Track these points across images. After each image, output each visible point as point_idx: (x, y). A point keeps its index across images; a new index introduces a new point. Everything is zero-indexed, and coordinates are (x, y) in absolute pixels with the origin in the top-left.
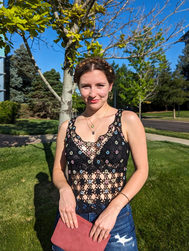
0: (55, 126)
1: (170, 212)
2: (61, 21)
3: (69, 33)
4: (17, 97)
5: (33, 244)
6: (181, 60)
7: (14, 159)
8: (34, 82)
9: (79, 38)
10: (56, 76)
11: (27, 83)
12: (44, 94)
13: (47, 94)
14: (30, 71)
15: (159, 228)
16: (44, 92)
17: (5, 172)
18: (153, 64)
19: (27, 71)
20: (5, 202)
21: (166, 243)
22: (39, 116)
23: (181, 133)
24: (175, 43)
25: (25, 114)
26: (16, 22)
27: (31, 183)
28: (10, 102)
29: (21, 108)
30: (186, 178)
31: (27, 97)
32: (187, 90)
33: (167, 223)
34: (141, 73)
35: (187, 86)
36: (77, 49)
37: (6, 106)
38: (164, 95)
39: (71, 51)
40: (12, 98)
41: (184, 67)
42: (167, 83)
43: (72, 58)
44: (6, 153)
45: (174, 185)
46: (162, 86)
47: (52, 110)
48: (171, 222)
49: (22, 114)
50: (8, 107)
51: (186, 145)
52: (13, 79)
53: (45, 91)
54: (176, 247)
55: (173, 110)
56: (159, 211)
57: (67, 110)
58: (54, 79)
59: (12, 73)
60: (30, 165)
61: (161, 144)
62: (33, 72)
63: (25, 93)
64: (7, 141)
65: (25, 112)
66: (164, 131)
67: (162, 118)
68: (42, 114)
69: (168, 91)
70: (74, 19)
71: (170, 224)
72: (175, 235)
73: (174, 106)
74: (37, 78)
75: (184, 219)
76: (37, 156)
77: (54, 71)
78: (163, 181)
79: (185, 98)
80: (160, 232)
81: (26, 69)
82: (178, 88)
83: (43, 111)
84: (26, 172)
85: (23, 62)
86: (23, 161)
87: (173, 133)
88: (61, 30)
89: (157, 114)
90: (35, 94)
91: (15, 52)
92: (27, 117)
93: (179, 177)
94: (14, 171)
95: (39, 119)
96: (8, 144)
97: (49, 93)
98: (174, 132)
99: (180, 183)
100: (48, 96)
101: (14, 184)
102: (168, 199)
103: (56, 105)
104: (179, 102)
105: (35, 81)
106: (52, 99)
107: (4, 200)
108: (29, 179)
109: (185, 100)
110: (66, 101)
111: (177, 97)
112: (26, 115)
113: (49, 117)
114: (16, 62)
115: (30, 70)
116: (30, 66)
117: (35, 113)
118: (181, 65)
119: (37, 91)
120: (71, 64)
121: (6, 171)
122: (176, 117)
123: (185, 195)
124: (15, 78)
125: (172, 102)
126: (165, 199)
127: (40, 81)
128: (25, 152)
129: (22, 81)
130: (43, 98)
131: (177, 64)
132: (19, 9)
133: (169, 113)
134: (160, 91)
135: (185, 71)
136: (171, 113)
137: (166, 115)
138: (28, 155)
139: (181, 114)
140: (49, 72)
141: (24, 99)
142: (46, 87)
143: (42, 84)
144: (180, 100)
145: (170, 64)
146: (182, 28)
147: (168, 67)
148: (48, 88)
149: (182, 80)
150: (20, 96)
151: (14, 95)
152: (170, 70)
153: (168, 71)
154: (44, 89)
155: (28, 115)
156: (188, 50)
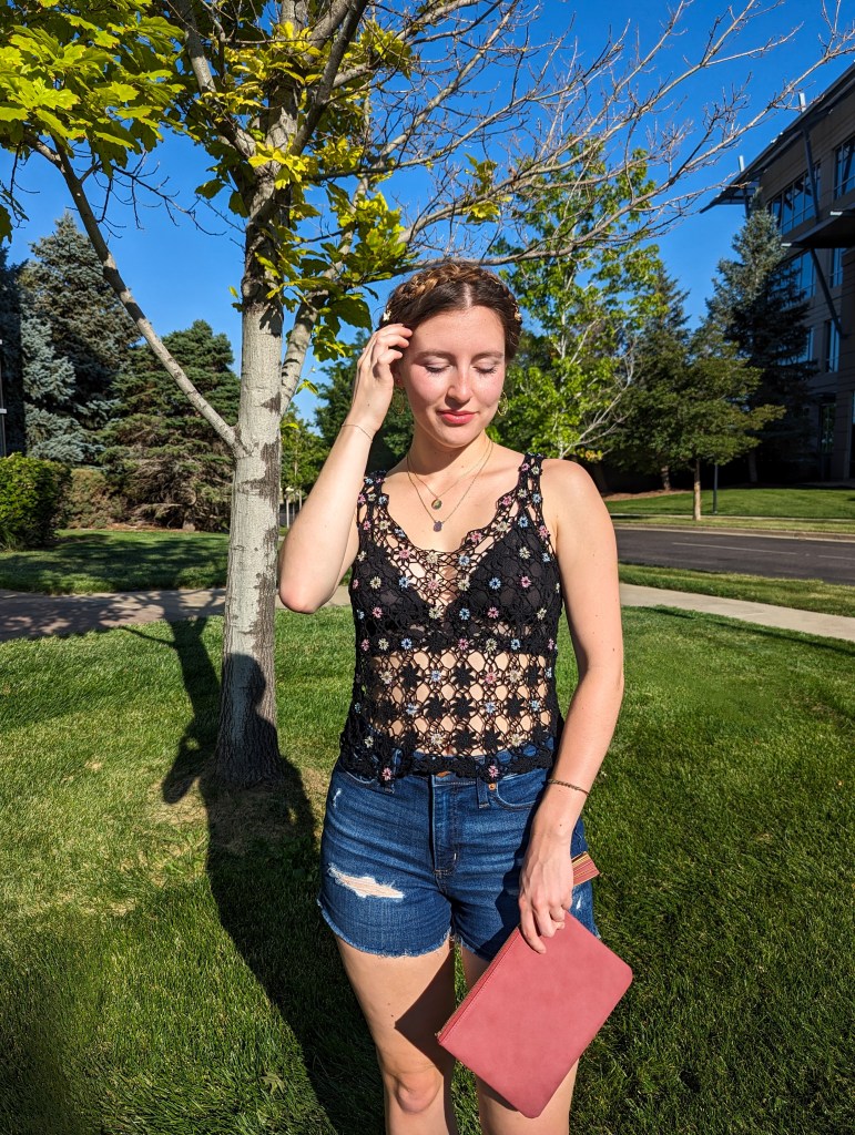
0: (217, 554)
1: (676, 870)
2: (221, 99)
3: (259, 150)
4: (53, 439)
5: (142, 1001)
6: (729, 279)
7: (53, 684)
8: (122, 376)
9: (301, 172)
10: (213, 353)
11: (93, 380)
12: (168, 426)
13: (180, 428)
14: (106, 333)
15: (630, 932)
16: (168, 421)
17: (18, 734)
18: (610, 297)
19: (92, 334)
20: (22, 849)
21: (659, 986)
22: (148, 516)
23: (723, 576)
24: (702, 211)
25: (94, 509)
26: (30, 105)
27: (127, 775)
28: (24, 461)
29: (75, 486)
30: (737, 744)
31: (95, 442)
32: (748, 402)
33: (663, 912)
34: (564, 333)
35: (749, 386)
36: (297, 223)
37: (10, 478)
38: (659, 425)
39: (269, 229)
40: (33, 443)
41: (739, 307)
42: (671, 377)
43: (276, 260)
44: (20, 664)
45: (691, 772)
46: (649, 390)
47: (203, 494)
48: (680, 909)
49: (81, 513)
50: (20, 481)
51: (743, 623)
52: (35, 367)
53: (169, 415)
54: (697, 997)
55: (691, 488)
56: (630, 867)
57: (262, 481)
58: (208, 364)
59: (28, 338)
60: (120, 707)
61: (643, 620)
62: (116, 335)
63: (90, 424)
64: (24, 616)
65: (92, 501)
66: (657, 570)
67: (647, 518)
68: (161, 510)
69: (672, 411)
70: (279, 90)
71: (674, 915)
72: (693, 955)
73: (696, 471)
74: (134, 361)
75: (729, 894)
76: (145, 672)
77: (205, 332)
78: (648, 756)
79: (741, 438)
80: (636, 946)
81: (87, 322)
82: (715, 396)
83: (165, 496)
84: (103, 734)
85: (72, 292)
86: (90, 693)
87: (690, 576)
88: (226, 141)
89: (627, 502)
90: (128, 426)
91: (39, 252)
92: (100, 522)
93: (711, 742)
94: (55, 732)
95: (152, 529)
96: (28, 625)
97: (186, 422)
98: (696, 574)
99: (716, 761)
100: (184, 435)
101: (58, 778)
102: (666, 822)
103: (219, 471)
104: (718, 456)
105: (125, 371)
106: (200, 449)
107: (20, 841)
108: (118, 758)
109: (741, 445)
110: (256, 445)
111: (708, 432)
112: (94, 516)
113: (189, 521)
114: (44, 292)
115: (105, 327)
116: (103, 312)
117: (131, 504)
118: (730, 303)
119: (138, 416)
120: (272, 285)
121: (24, 730)
122: (702, 514)
123: (733, 807)
124: (42, 361)
125: (691, 456)
126: (655, 823)
127: (147, 374)
128: (95, 659)
129: (71, 376)
130: (165, 442)
131: (710, 299)
132: (44, 43)
133: (675, 498)
134: (640, 408)
135: (743, 328)
136: (683, 498)
137: (664, 507)
138: (110, 669)
139: (725, 501)
140: (183, 336)
141: (86, 447)
142: (174, 397)
143: (156, 386)
144: (723, 445)
145: (683, 298)
146: (735, 129)
147: (674, 310)
148: (182, 404)
149: (732, 364)
150: (66, 436)
151: (43, 431)
152: (683, 322)
153: (675, 326)
154: (166, 407)
155: (105, 513)
156: (756, 237)
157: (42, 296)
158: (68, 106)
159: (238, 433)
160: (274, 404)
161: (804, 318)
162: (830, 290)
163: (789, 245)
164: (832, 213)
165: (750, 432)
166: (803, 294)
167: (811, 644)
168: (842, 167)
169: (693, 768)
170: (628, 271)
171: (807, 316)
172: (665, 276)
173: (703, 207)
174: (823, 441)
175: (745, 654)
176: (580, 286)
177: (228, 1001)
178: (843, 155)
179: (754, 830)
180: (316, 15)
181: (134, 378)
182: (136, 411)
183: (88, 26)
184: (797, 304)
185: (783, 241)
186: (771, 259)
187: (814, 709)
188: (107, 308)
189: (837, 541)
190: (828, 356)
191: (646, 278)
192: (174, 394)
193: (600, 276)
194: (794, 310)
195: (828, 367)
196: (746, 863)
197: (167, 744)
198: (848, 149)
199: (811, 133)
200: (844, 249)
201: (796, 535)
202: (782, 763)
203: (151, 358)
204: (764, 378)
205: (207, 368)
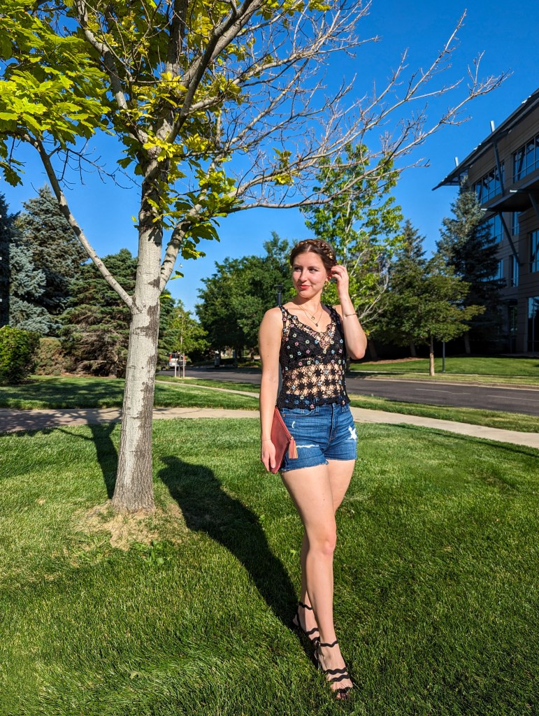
1: (391, 565)
2: (130, 113)
3: (149, 140)
4: (30, 320)
6: (449, 229)
7: (19, 458)
8: (75, 282)
9: (172, 153)
10: (132, 268)
11: (57, 284)
12: (102, 313)
13: (110, 313)
14: (67, 256)
16: (102, 309)
18: (373, 237)
19: (58, 256)
22: (87, 369)
23: (445, 408)
24: (434, 189)
25: (53, 363)
26: (19, 112)
27: (60, 506)
28: (11, 330)
29: (42, 349)
30: (437, 497)
31: (57, 322)
32: (463, 304)
35: (462, 293)
38: (407, 316)
39: (155, 184)
40: (18, 322)
41: (456, 246)
42: (414, 287)
43: (158, 201)
45: (406, 512)
46: (400, 294)
47: (122, 355)
48: (390, 585)
49: (45, 365)
50: (8, 343)
52: (22, 275)
53: (102, 306)
54: (395, 631)
55: (429, 357)
56: (363, 562)
57: (148, 328)
58: (128, 275)
59: (18, 258)
60: (60, 470)
61: (389, 430)
62: (73, 257)
63: (53, 311)
65: (53, 358)
66: (404, 404)
67: (402, 374)
68: (95, 364)
69: (415, 308)
70: (162, 111)
71: (386, 589)
73: (431, 345)
74: (83, 273)
75: (421, 578)
76: (76, 451)
77: (127, 256)
78: (381, 502)
79: (458, 325)
80: (361, 605)
81: (55, 250)
82: (441, 299)
83: (98, 356)
84: (48, 484)
85: (47, 231)
86: (40, 463)
87: (424, 407)
88: (133, 137)
89: (389, 365)
90: (77, 312)
91: (28, 207)
92: (57, 371)
93: (421, 495)
94: (17, 483)
95: (89, 376)
97: (113, 310)
98: (429, 407)
99: (423, 506)
100: (112, 318)
101: (17, 508)
102: (388, 538)
104: (445, 335)
105: (77, 279)
106: (121, 327)
108: (56, 497)
109: (458, 329)
110: (145, 306)
111: (438, 321)
112: (53, 367)
113: (113, 373)
114: (30, 231)
115: (66, 253)
116: (65, 244)
117: (77, 361)
118: (450, 243)
119: (84, 306)
120: (156, 215)
122: (435, 372)
123: (430, 531)
124: (26, 272)
125: (427, 336)
126: (381, 539)
127: (90, 280)
128: (47, 444)
129: (43, 281)
130: (99, 323)
131: (438, 241)
132: (29, 79)
133: (419, 362)
134: (395, 306)
135: (459, 259)
136: (423, 362)
137: (412, 368)
138: (56, 450)
139: (450, 365)
140: (113, 258)
141: (51, 325)
142: (106, 294)
143: (95, 288)
144: (447, 329)
145: (422, 240)
146: (421, 135)
147: (416, 247)
148: (111, 299)
149: (452, 279)
150: (39, 318)
151: (24, 314)
152: (422, 254)
153: (418, 257)
154: (101, 301)
155: (60, 366)
156: (465, 205)
157: (28, 233)
158: (41, 113)
159: (134, 300)
160: (156, 283)
161: (496, 253)
162: (512, 237)
163: (486, 210)
164: (511, 191)
165: (463, 322)
166: (495, 238)
167: (493, 445)
168: (517, 165)
169: (408, 509)
170: (383, 221)
171: (498, 252)
172: (411, 227)
173: (434, 187)
174: (512, 329)
175: (450, 449)
176: (354, 230)
177: (110, 627)
178: (518, 157)
179: (442, 544)
180: (185, 69)
181: (82, 283)
182: (83, 303)
183: (55, 72)
184: (492, 245)
185: (482, 207)
186: (475, 218)
187: (489, 480)
188: (68, 241)
189: (519, 389)
190: (512, 277)
191: (394, 225)
192: (106, 293)
193: (367, 225)
194: (490, 249)
195: (512, 284)
196: (434, 562)
197: (86, 490)
198: (521, 154)
199: (498, 144)
200: (519, 213)
201: (493, 385)
202: (463, 508)
203: (93, 271)
204: (471, 288)
205: (127, 277)
